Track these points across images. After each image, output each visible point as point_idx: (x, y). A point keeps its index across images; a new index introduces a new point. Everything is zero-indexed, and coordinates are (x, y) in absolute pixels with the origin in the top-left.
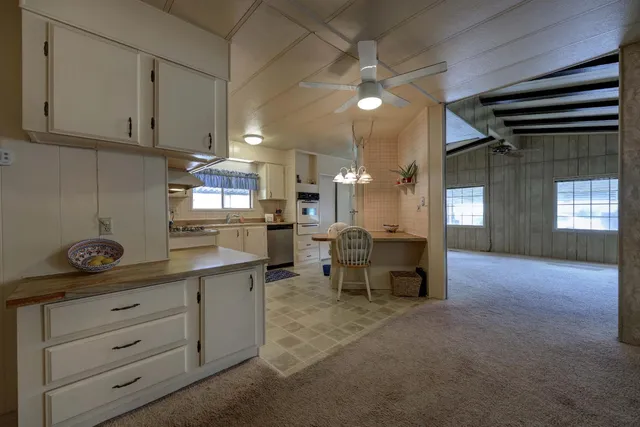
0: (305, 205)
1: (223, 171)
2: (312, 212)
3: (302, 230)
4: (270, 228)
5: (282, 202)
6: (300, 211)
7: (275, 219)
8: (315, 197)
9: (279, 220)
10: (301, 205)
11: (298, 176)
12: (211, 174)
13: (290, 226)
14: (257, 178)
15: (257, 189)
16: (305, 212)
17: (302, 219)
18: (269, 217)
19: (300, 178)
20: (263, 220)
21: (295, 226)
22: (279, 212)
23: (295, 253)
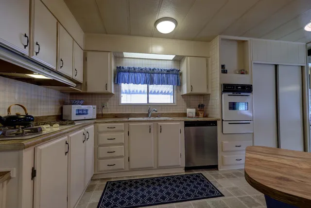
0: (233, 99)
1: (146, 69)
2: (242, 108)
3: (227, 128)
4: (188, 124)
5: (205, 96)
6: (226, 106)
7: (197, 115)
8: (247, 89)
9: (201, 115)
10: (228, 98)
11: (223, 66)
12: (135, 72)
13: (214, 123)
14: (178, 73)
15: (178, 84)
16: (233, 106)
17: (228, 115)
18: (191, 112)
19: (226, 68)
20: (185, 115)
21: (219, 123)
22: (201, 108)
23: (220, 154)
